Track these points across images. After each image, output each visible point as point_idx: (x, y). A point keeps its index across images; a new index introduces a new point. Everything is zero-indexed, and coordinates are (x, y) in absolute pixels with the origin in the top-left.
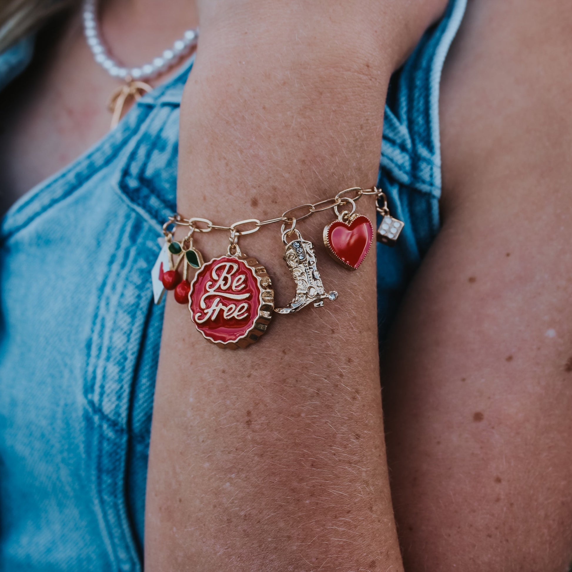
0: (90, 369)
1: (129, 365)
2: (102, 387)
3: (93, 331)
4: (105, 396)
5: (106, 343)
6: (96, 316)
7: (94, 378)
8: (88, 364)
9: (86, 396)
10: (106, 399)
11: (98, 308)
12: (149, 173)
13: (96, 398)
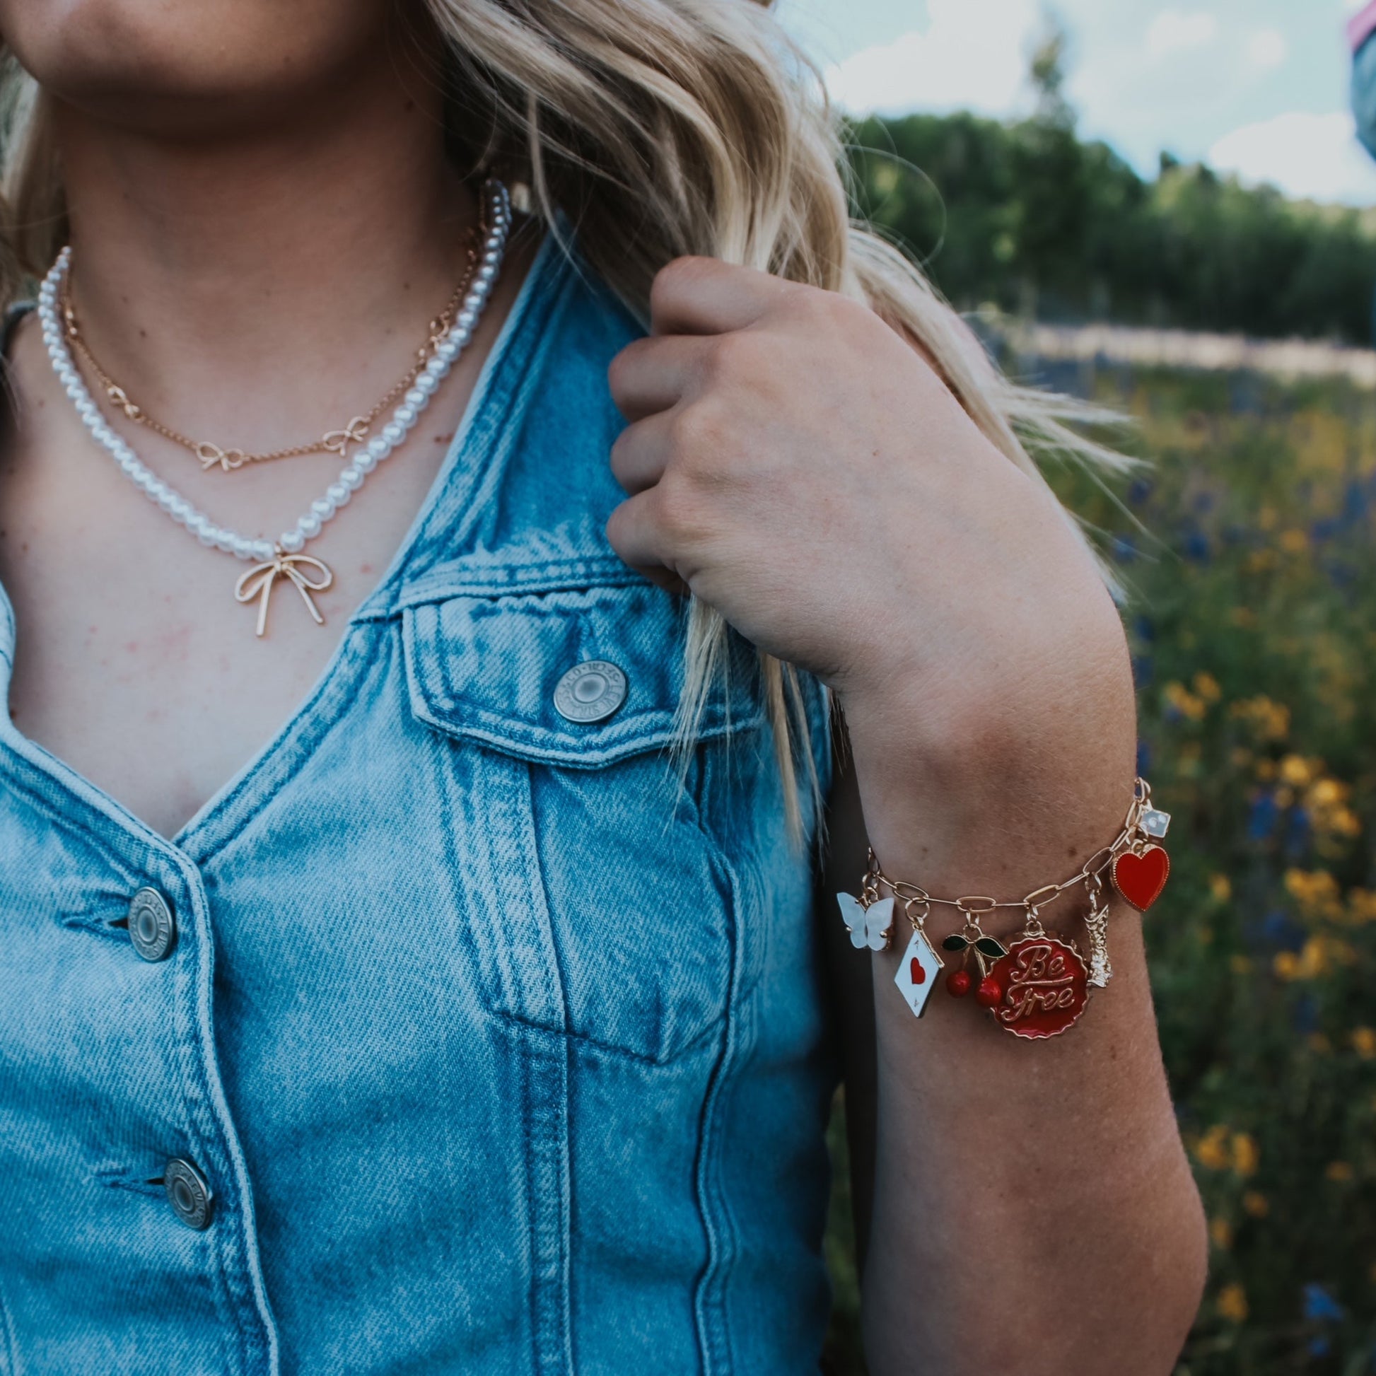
0: (485, 967)
1: (546, 938)
2: (517, 982)
3: (465, 918)
4: (526, 992)
5: (497, 924)
6: (460, 897)
7: (498, 977)
8: (476, 964)
9: (488, 1008)
10: (528, 998)
11: (459, 885)
12: (458, 686)
13: (510, 1002)
